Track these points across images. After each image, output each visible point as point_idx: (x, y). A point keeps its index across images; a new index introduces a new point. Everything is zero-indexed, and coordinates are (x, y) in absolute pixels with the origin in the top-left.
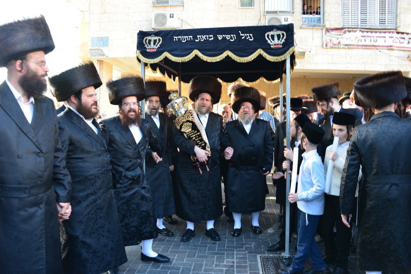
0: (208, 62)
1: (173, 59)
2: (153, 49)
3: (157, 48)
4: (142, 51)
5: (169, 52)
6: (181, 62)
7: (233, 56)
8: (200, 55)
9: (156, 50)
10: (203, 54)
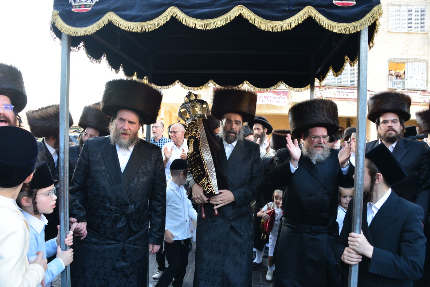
0: (198, 29)
1: (125, 25)
2: (85, 6)
3: (93, 4)
4: (63, 10)
5: (116, 11)
6: (139, 31)
7: (252, 16)
8: (182, 16)
9: (90, 9)
10: (187, 14)
